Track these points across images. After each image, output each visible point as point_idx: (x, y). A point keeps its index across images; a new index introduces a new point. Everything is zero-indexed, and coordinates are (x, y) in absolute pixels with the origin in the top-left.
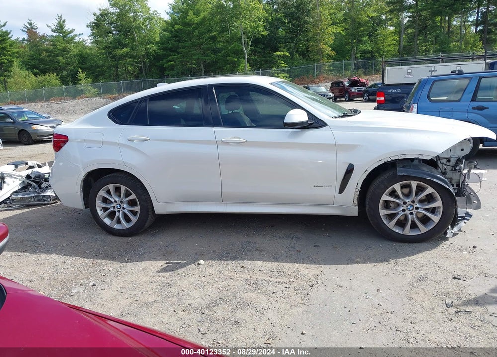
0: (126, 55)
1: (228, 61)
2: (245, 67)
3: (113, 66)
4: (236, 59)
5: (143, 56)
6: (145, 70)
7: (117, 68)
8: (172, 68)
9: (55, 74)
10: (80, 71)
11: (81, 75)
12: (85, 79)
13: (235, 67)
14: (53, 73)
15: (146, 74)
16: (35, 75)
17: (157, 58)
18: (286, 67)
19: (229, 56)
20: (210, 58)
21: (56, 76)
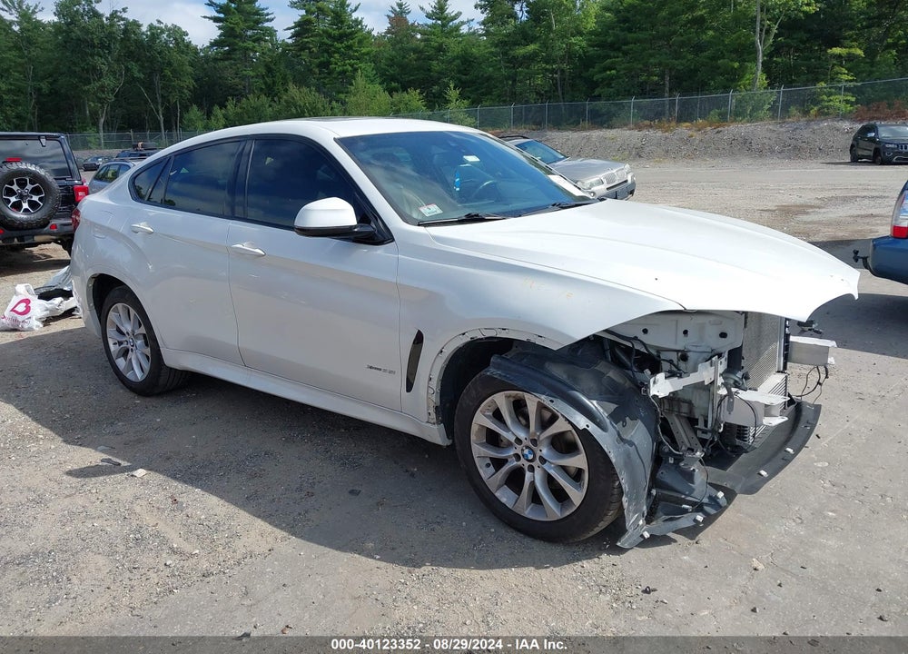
0: (531, 58)
1: (719, 68)
2: (754, 80)
3: (507, 78)
4: (736, 65)
5: (562, 59)
6: (562, 86)
7: (514, 81)
8: (608, 82)
9: (418, 91)
10: (452, 86)
11: (453, 93)
12: (457, 100)
13: (734, 80)
14: (415, 90)
15: (563, 94)
16: (391, 91)
17: (586, 61)
18: (851, 81)
19: (723, 57)
20: (684, 61)
21: (419, 94)
